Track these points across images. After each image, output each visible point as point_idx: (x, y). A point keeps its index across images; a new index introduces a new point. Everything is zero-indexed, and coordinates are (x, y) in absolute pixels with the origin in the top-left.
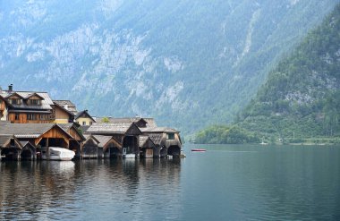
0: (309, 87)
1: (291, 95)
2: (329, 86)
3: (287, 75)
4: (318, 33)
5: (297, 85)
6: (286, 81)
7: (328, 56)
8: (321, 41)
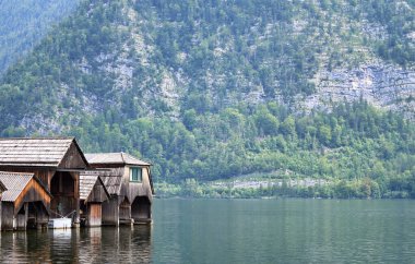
0: (55, 109)
1: (29, 120)
2: (86, 109)
3: (22, 89)
4: (70, 26)
5: (37, 105)
6: (20, 98)
7: (85, 62)
8: (74, 38)
